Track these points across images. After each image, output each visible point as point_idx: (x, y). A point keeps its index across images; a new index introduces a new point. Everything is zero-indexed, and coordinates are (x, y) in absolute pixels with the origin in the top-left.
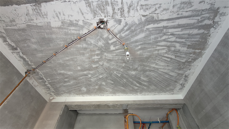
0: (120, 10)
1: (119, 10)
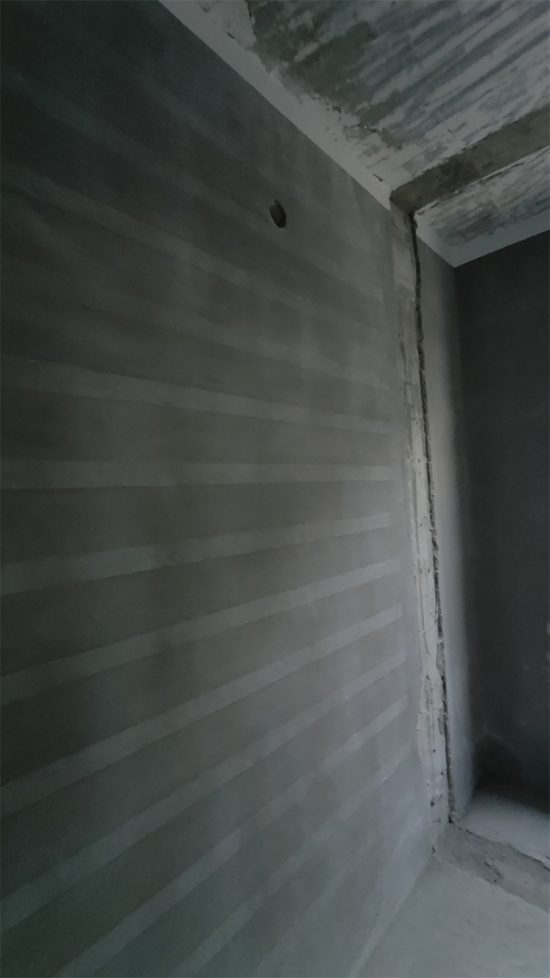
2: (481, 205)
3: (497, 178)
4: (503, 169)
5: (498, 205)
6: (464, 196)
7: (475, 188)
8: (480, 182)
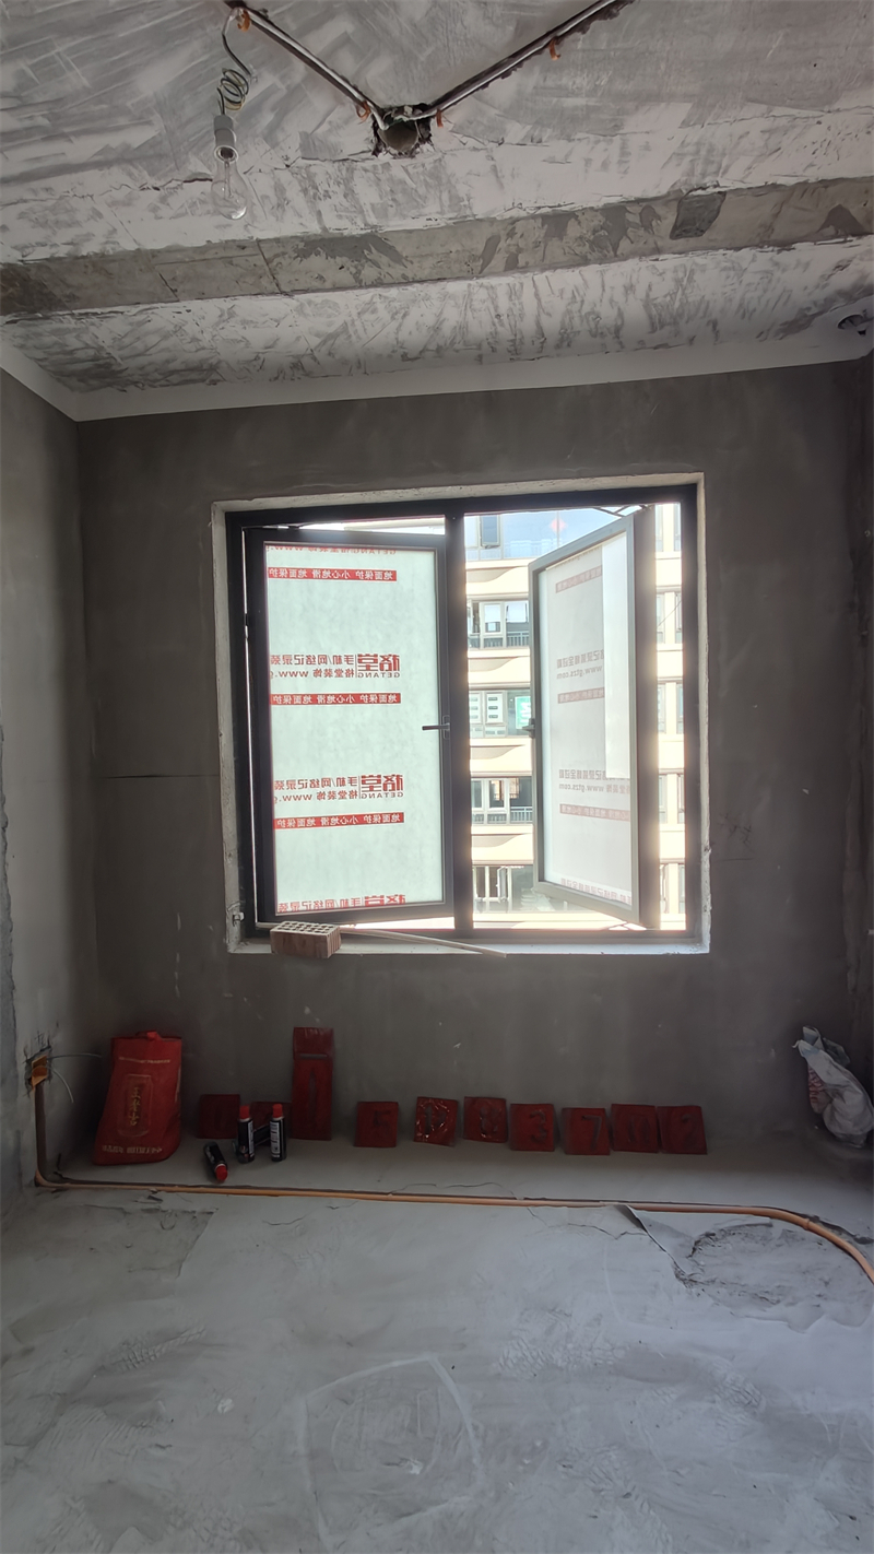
0: (322, 192)
1: (326, 191)
2: (87, 347)
3: (95, 319)
4: (98, 310)
5: (116, 354)
6: (55, 325)
7: (65, 321)
8: (72, 315)
